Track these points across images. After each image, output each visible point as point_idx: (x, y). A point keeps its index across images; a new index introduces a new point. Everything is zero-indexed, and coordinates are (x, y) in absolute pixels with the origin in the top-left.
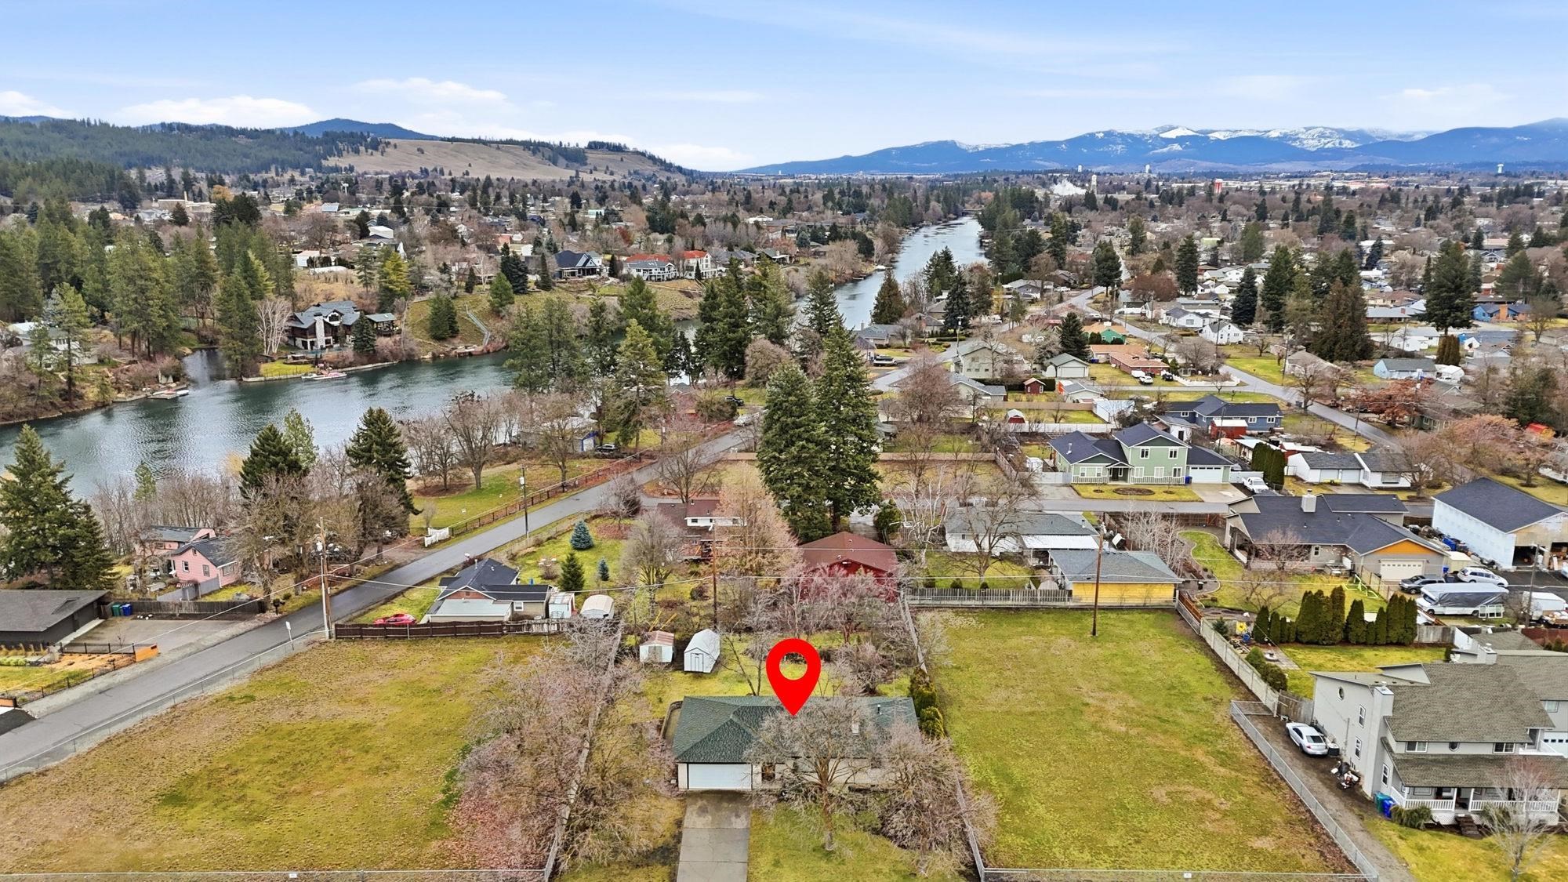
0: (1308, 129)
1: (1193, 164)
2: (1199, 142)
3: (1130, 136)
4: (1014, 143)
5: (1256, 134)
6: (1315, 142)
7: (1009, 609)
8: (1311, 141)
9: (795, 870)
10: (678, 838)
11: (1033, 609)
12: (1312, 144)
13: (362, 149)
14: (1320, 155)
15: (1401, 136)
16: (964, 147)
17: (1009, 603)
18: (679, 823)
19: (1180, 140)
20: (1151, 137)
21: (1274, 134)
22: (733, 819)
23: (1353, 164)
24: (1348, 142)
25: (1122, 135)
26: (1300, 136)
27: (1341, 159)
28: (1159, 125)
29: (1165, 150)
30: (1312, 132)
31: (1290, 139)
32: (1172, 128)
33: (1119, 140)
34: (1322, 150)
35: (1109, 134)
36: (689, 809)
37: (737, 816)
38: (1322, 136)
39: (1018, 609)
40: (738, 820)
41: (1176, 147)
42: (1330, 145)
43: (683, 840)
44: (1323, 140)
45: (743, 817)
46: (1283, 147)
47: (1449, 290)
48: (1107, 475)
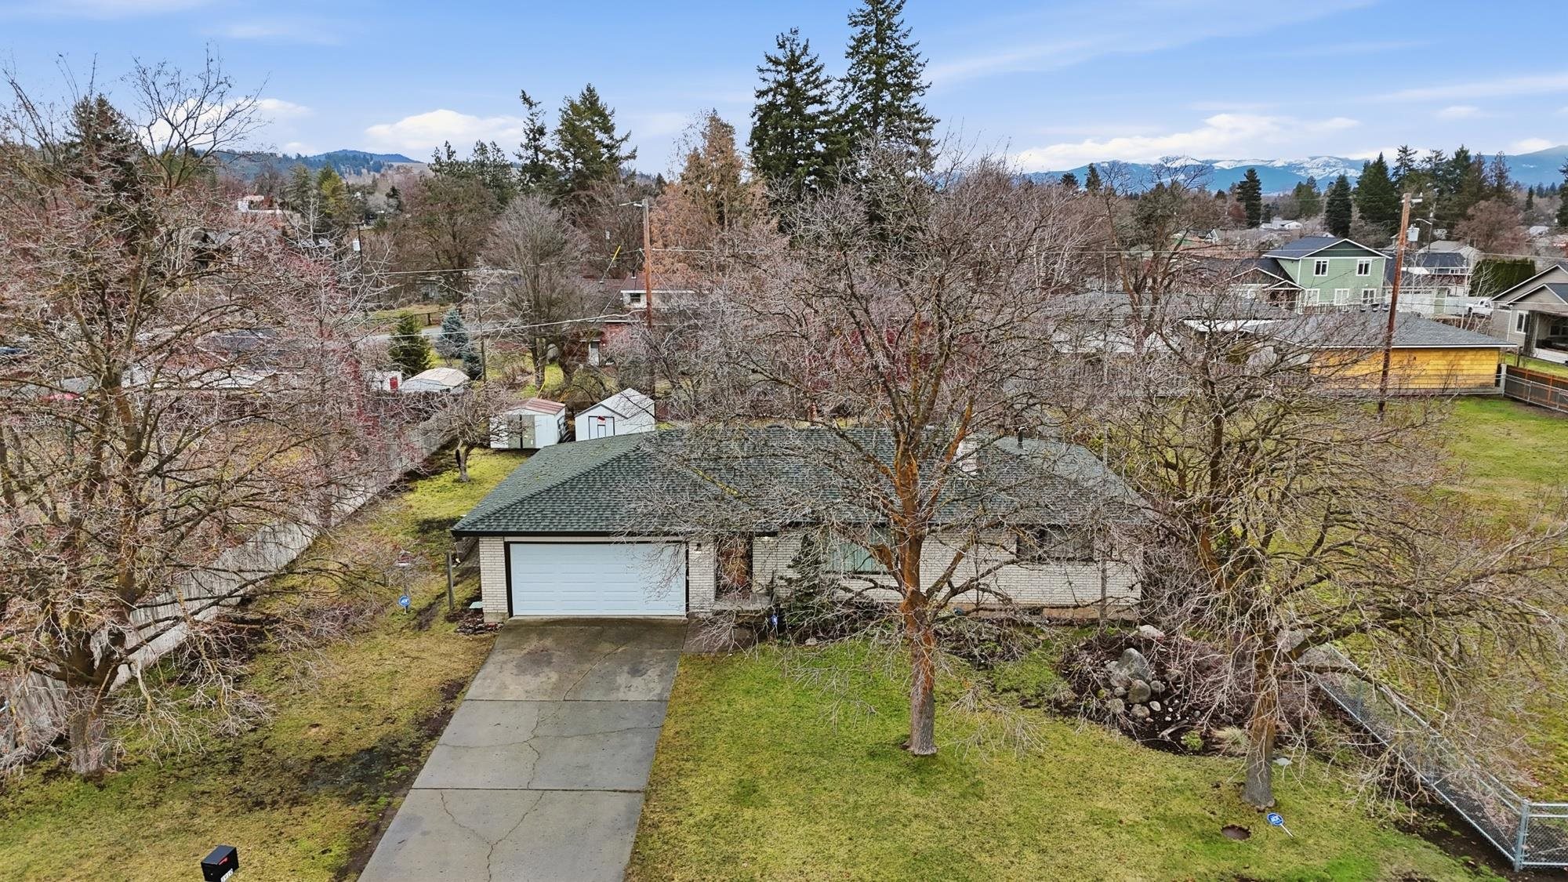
0: (1313, 159)
3: (1135, 164)
5: (1261, 163)
6: (1320, 171)
8: (1316, 171)
9: (811, 813)
10: (433, 726)
12: (1316, 173)
13: (364, 171)
18: (453, 690)
20: (1155, 166)
21: (1279, 164)
22: (622, 679)
24: (1353, 170)
26: (1306, 165)
28: (1162, 157)
30: (1317, 161)
31: (1295, 168)
32: (1176, 160)
36: (497, 657)
37: (635, 672)
38: (1327, 165)
40: (638, 681)
42: (1334, 174)
43: (448, 733)
44: (1328, 169)
45: (653, 673)
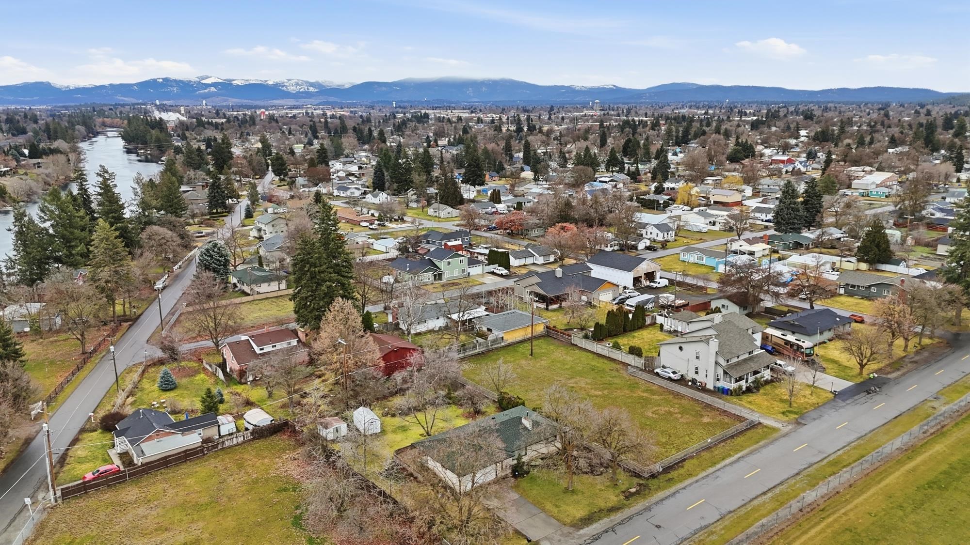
0: (289, 80)
1: (226, 100)
2: (226, 86)
3: (181, 81)
4: (98, 84)
5: (260, 82)
6: (294, 88)
7: (479, 354)
8: (292, 88)
11: (489, 351)
12: (292, 89)
14: (298, 95)
15: (339, 86)
16: (58, 86)
17: (477, 351)
19: (214, 85)
20: (195, 82)
21: (270, 83)
22: (508, 495)
23: (318, 101)
24: (312, 88)
25: (175, 81)
26: (285, 84)
27: (310, 98)
28: (199, 75)
29: (206, 91)
30: (292, 82)
31: (280, 86)
32: (207, 77)
33: (174, 84)
34: (299, 92)
35: (166, 80)
37: (508, 493)
38: (297, 84)
39: (483, 353)
40: (511, 495)
41: (213, 89)
42: (302, 90)
44: (298, 87)
45: (511, 492)
46: (276, 91)
47: (475, 167)
48: (433, 278)
